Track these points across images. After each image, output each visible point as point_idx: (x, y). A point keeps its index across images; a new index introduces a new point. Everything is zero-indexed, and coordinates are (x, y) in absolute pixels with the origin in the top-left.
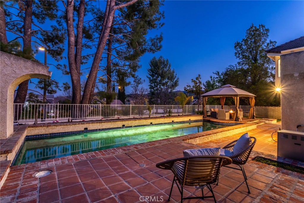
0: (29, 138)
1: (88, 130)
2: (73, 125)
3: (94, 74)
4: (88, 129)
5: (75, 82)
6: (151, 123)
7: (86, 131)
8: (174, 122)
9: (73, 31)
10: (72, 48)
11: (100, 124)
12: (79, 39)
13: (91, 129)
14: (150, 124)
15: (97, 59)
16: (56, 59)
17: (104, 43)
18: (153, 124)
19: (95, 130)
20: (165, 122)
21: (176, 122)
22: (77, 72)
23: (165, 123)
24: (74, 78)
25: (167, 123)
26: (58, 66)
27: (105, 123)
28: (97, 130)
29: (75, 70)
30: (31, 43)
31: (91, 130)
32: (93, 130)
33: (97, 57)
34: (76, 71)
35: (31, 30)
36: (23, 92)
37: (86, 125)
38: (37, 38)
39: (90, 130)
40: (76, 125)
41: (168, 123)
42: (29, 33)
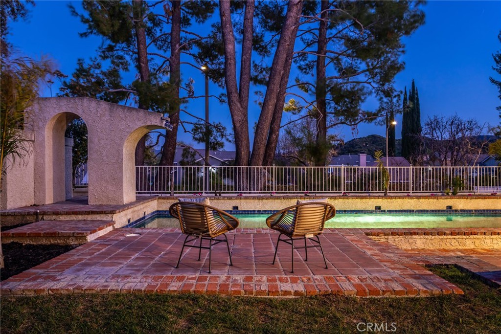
0: (160, 214)
1: (239, 211)
2: (214, 199)
3: (270, 107)
4: (239, 209)
5: (238, 125)
6: (378, 208)
7: (237, 212)
8: (453, 209)
9: (231, 33)
10: (230, 64)
11: (260, 201)
12: (246, 42)
13: (244, 209)
14: (374, 209)
15: (274, 76)
16: (220, 84)
17: (286, 41)
18: (384, 211)
19: (251, 211)
20: (421, 209)
21: (461, 210)
22: (242, 107)
23: (421, 211)
24: (236, 118)
25: (427, 211)
26: (220, 97)
27: (269, 200)
28: (254, 211)
29: (237, 103)
30: (179, 67)
31: (245, 211)
32: (248, 211)
33: (273, 72)
34: (239, 106)
35: (180, 45)
36: (170, 148)
37: (236, 200)
38: (190, 54)
39: (242, 211)
40: (219, 201)
41: (433, 211)
42: (177, 51)
